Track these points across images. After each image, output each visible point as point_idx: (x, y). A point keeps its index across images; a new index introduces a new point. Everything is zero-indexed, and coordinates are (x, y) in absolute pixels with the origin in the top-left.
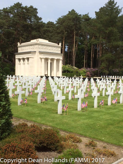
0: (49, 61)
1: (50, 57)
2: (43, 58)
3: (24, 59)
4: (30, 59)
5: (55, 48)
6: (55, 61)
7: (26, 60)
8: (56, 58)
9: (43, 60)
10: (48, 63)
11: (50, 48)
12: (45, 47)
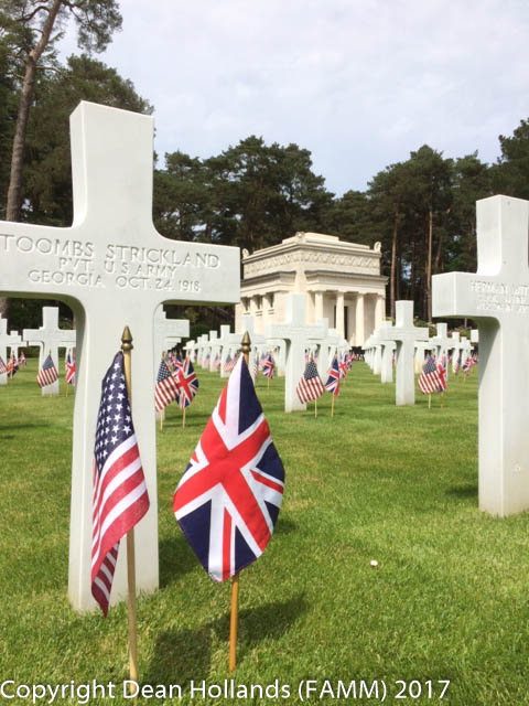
0: (340, 303)
1: (343, 288)
2: (318, 292)
3: (258, 299)
4: (276, 296)
5: (359, 260)
6: (360, 302)
7: (265, 301)
8: (362, 289)
9: (319, 298)
10: (335, 308)
11: (343, 259)
12: (325, 256)
